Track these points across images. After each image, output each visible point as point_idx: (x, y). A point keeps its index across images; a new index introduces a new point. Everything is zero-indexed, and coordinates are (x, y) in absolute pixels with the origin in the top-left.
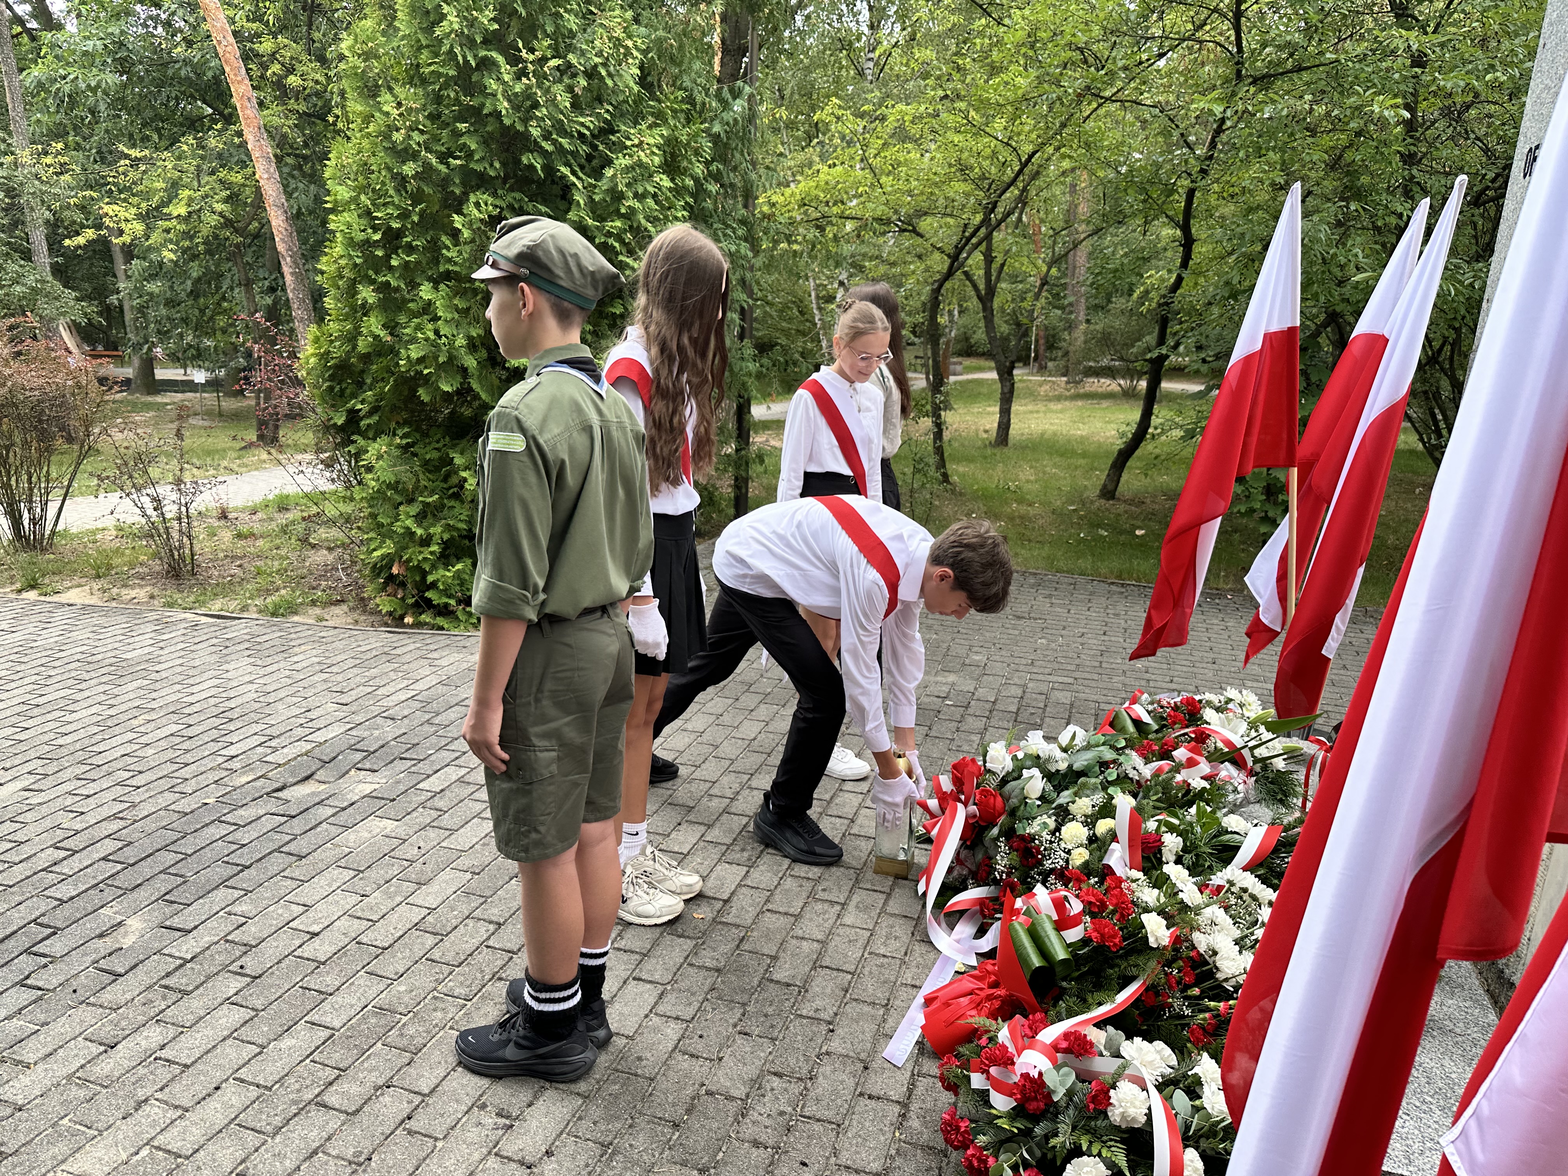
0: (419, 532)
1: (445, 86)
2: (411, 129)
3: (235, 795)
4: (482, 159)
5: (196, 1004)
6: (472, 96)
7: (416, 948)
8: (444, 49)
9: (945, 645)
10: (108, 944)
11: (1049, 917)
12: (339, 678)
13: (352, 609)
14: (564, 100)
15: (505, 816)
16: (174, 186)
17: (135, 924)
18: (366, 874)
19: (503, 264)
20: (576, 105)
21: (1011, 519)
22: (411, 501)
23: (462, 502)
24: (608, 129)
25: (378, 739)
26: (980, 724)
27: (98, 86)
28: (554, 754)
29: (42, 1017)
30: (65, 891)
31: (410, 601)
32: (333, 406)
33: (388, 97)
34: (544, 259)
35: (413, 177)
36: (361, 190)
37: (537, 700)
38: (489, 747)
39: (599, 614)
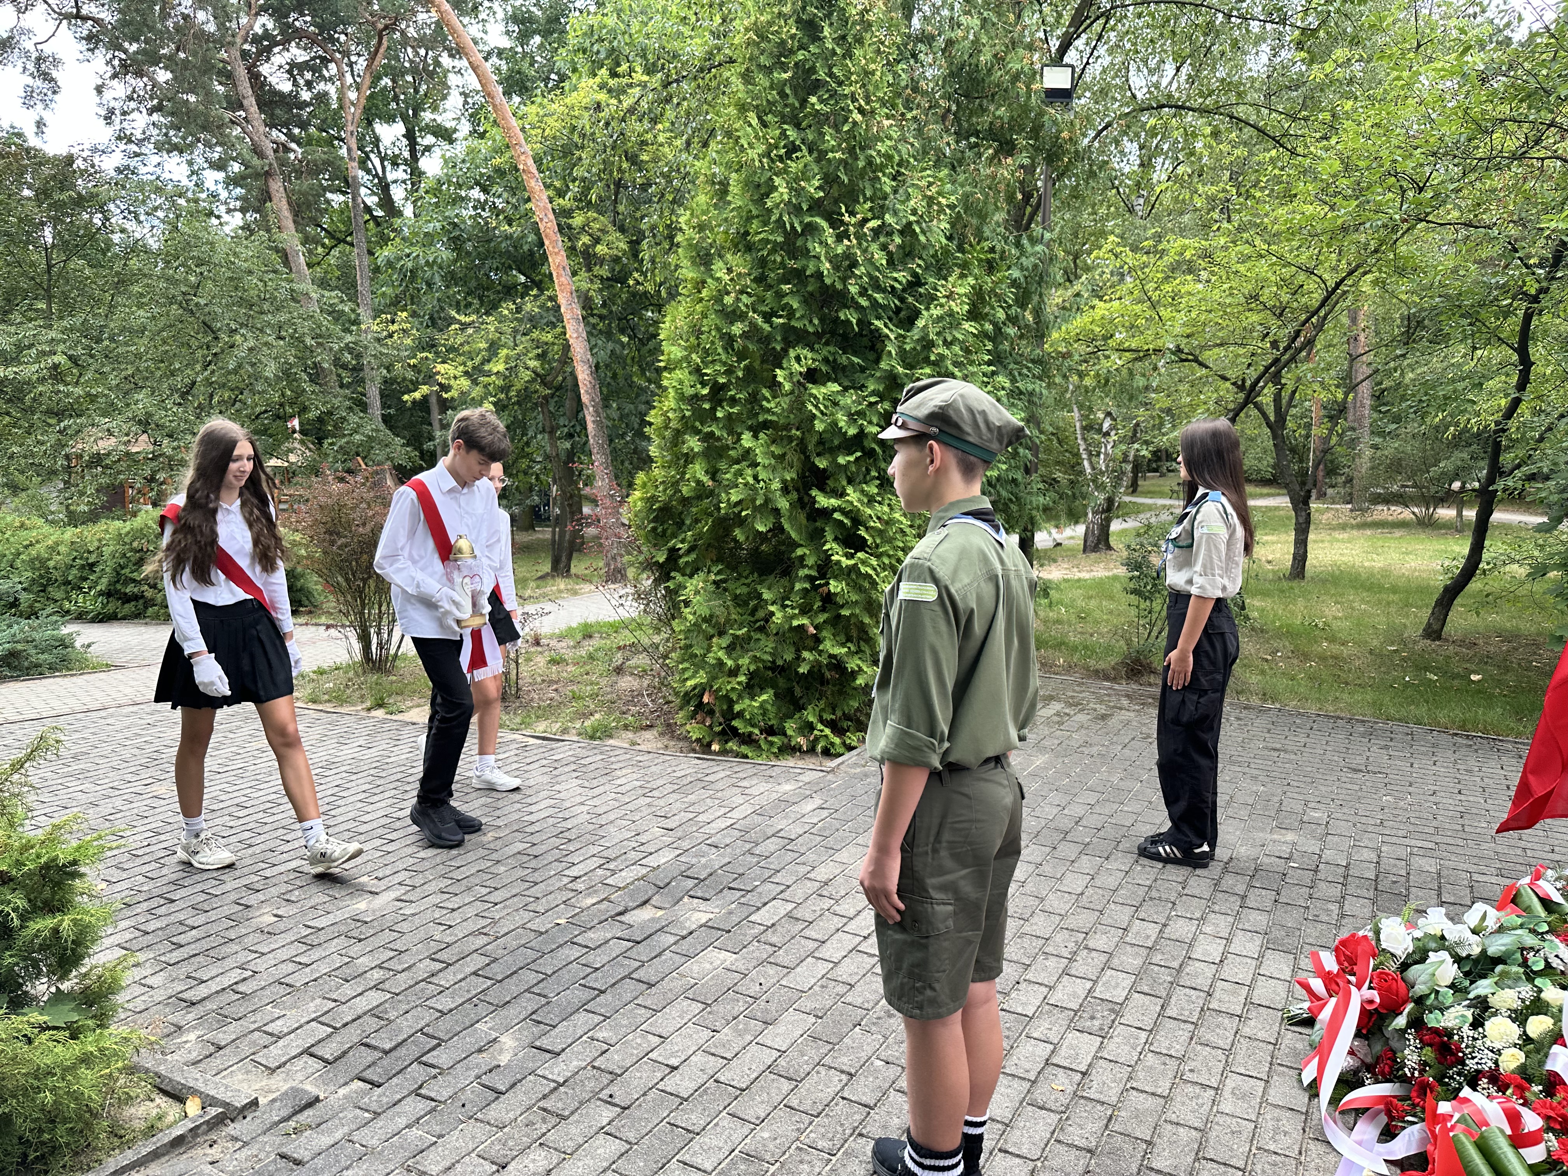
0: (730, 663)
1: (773, 251)
2: (742, 292)
3: (584, 917)
4: (802, 316)
5: (574, 1130)
6: (796, 259)
7: (773, 1092)
8: (773, 218)
9: (1276, 799)
10: (484, 1060)
11: (1502, 1131)
12: (662, 802)
13: (662, 734)
14: (880, 258)
15: (898, 968)
16: (493, 348)
17: (508, 1041)
18: (715, 1008)
19: (912, 424)
20: (891, 262)
21: (1323, 658)
22: (721, 633)
23: (768, 635)
24: (916, 282)
25: (705, 866)
26: (1335, 891)
27: (434, 261)
28: (950, 908)
29: (438, 1129)
30: (445, 1003)
31: (718, 729)
32: (655, 545)
33: (721, 264)
34: (955, 417)
35: (741, 336)
36: (692, 349)
37: (935, 851)
38: (887, 895)
39: (992, 764)
